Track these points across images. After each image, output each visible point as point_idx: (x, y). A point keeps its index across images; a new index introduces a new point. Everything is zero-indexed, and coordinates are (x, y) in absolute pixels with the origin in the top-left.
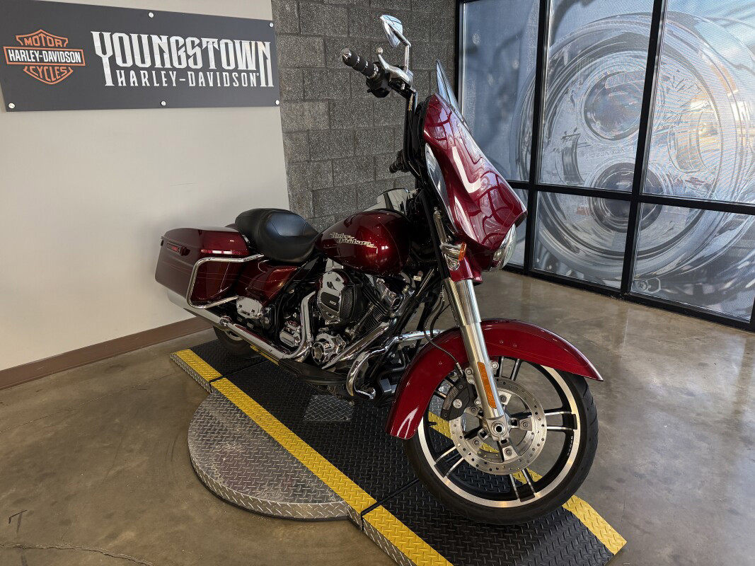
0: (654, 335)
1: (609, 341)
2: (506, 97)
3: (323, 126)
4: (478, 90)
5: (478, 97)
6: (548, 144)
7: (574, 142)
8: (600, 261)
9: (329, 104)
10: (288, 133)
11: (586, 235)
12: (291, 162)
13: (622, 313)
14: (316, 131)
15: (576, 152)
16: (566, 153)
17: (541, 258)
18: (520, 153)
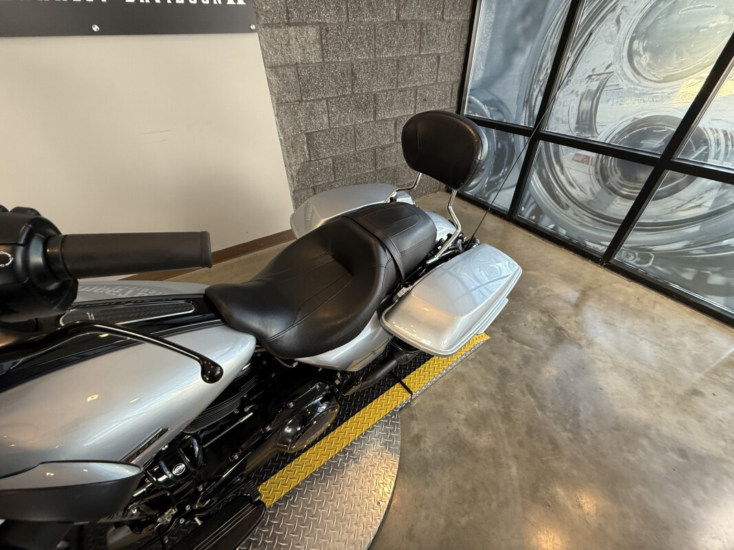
2: (529, 19)
3: (315, 58)
4: (497, 13)
5: (497, 21)
6: (567, 84)
7: (601, 84)
8: (588, 222)
9: (321, 29)
10: (272, 68)
11: (582, 194)
12: (279, 103)
14: (306, 64)
15: (599, 96)
16: (586, 97)
17: (527, 207)
18: (530, 95)
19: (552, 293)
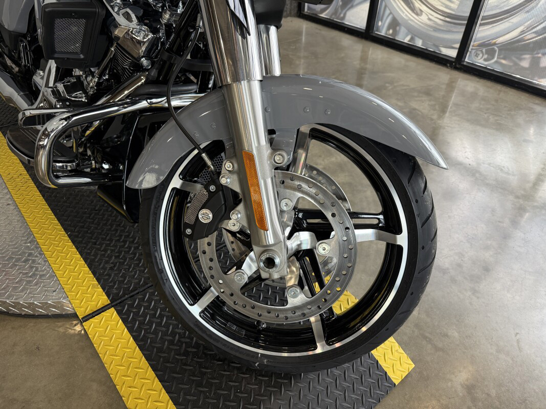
0: (481, 106)
1: (435, 110)
13: (453, 82)
17: (384, 21)
19: (408, 87)
